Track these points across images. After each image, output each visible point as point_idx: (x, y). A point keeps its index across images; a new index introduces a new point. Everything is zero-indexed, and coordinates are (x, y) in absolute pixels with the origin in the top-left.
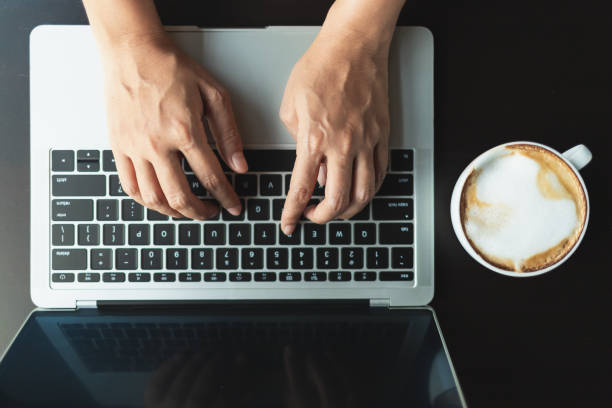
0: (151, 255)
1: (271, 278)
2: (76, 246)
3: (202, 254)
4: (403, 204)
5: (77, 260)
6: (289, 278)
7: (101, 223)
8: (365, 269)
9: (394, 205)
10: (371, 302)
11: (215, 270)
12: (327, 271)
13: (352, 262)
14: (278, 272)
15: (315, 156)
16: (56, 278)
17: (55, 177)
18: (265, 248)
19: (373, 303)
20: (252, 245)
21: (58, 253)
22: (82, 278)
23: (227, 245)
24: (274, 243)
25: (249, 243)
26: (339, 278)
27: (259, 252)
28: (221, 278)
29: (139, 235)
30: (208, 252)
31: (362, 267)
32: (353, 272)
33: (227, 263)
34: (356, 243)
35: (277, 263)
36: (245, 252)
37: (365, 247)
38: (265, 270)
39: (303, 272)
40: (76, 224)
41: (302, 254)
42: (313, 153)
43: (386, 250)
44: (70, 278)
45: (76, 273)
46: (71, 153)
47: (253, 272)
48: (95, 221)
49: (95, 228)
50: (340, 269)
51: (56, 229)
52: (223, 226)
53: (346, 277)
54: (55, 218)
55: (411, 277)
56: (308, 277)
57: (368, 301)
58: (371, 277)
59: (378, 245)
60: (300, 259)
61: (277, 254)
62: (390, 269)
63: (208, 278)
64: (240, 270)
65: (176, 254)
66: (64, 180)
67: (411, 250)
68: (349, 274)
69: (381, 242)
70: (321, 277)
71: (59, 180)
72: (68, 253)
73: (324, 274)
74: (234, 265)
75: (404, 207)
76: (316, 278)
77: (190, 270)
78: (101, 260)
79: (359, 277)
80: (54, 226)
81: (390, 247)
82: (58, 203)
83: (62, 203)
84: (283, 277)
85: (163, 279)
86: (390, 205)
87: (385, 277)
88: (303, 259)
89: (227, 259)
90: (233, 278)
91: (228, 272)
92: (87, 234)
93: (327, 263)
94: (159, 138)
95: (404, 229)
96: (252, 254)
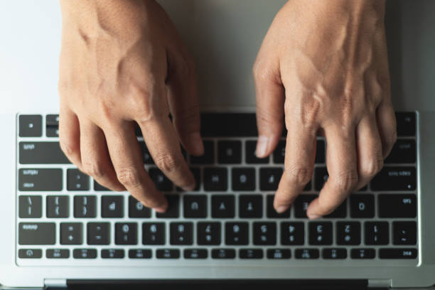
0: (126, 229)
1: (257, 255)
2: (44, 219)
3: (181, 229)
4: (405, 173)
5: (45, 234)
6: (278, 255)
7: (72, 194)
8: (362, 245)
9: (396, 174)
10: (370, 282)
11: (195, 246)
12: (321, 248)
13: (348, 238)
14: (265, 248)
15: (311, 128)
16: (23, 254)
17: (22, 144)
18: (251, 221)
19: (372, 283)
20: (237, 219)
21: (25, 227)
22: (50, 254)
23: (209, 219)
24: (260, 216)
25: (233, 216)
26: (334, 255)
27: (244, 227)
28: (202, 255)
29: (113, 207)
30: (188, 226)
31: (359, 243)
32: (349, 248)
33: (209, 238)
34: (352, 216)
35: (264, 238)
36: (229, 226)
37: (362, 221)
38: (251, 246)
39: (293, 248)
40: (44, 194)
41: (291, 229)
42: (307, 125)
43: (386, 224)
44: (37, 254)
45: (44, 248)
46: (39, 117)
47: (237, 248)
48: (64, 192)
49: (64, 200)
50: (334, 245)
51: (23, 200)
52: (204, 197)
53: (342, 255)
54: (21, 188)
55: (414, 254)
56: (299, 255)
57: (365, 281)
58: (370, 255)
59: (376, 219)
60: (290, 234)
61: (264, 229)
62: (391, 246)
63: (188, 254)
64: (223, 246)
65: (153, 229)
66: (32, 147)
67: (415, 224)
68: (345, 251)
69: (381, 216)
70: (314, 255)
71: (26, 147)
72: (35, 227)
73: (317, 251)
74: (216, 241)
75: (405, 177)
76: (307, 255)
77: (168, 246)
78: (70, 234)
79: (356, 255)
80: (21, 197)
81: (390, 221)
82: (25, 172)
83: (29, 172)
84: (271, 255)
85: (139, 255)
86: (390, 174)
87: (386, 254)
88: (293, 234)
89: (209, 234)
90: (216, 255)
91: (210, 248)
92: (55, 206)
93: (320, 238)
94: (113, 104)
95: (406, 201)
96: (236, 229)
